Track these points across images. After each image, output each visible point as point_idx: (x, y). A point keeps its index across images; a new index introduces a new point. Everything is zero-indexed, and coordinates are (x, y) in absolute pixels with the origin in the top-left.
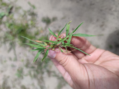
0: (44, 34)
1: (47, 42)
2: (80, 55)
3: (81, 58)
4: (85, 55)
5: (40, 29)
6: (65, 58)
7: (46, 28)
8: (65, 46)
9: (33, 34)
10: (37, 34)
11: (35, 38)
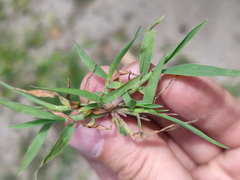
0: (61, 43)
1: (68, 97)
2: (203, 150)
3: (206, 164)
4: (223, 150)
5: (47, 21)
6: (136, 159)
7: (71, 21)
8: (136, 112)
9: (19, 42)
10: (34, 42)
11: (24, 56)
